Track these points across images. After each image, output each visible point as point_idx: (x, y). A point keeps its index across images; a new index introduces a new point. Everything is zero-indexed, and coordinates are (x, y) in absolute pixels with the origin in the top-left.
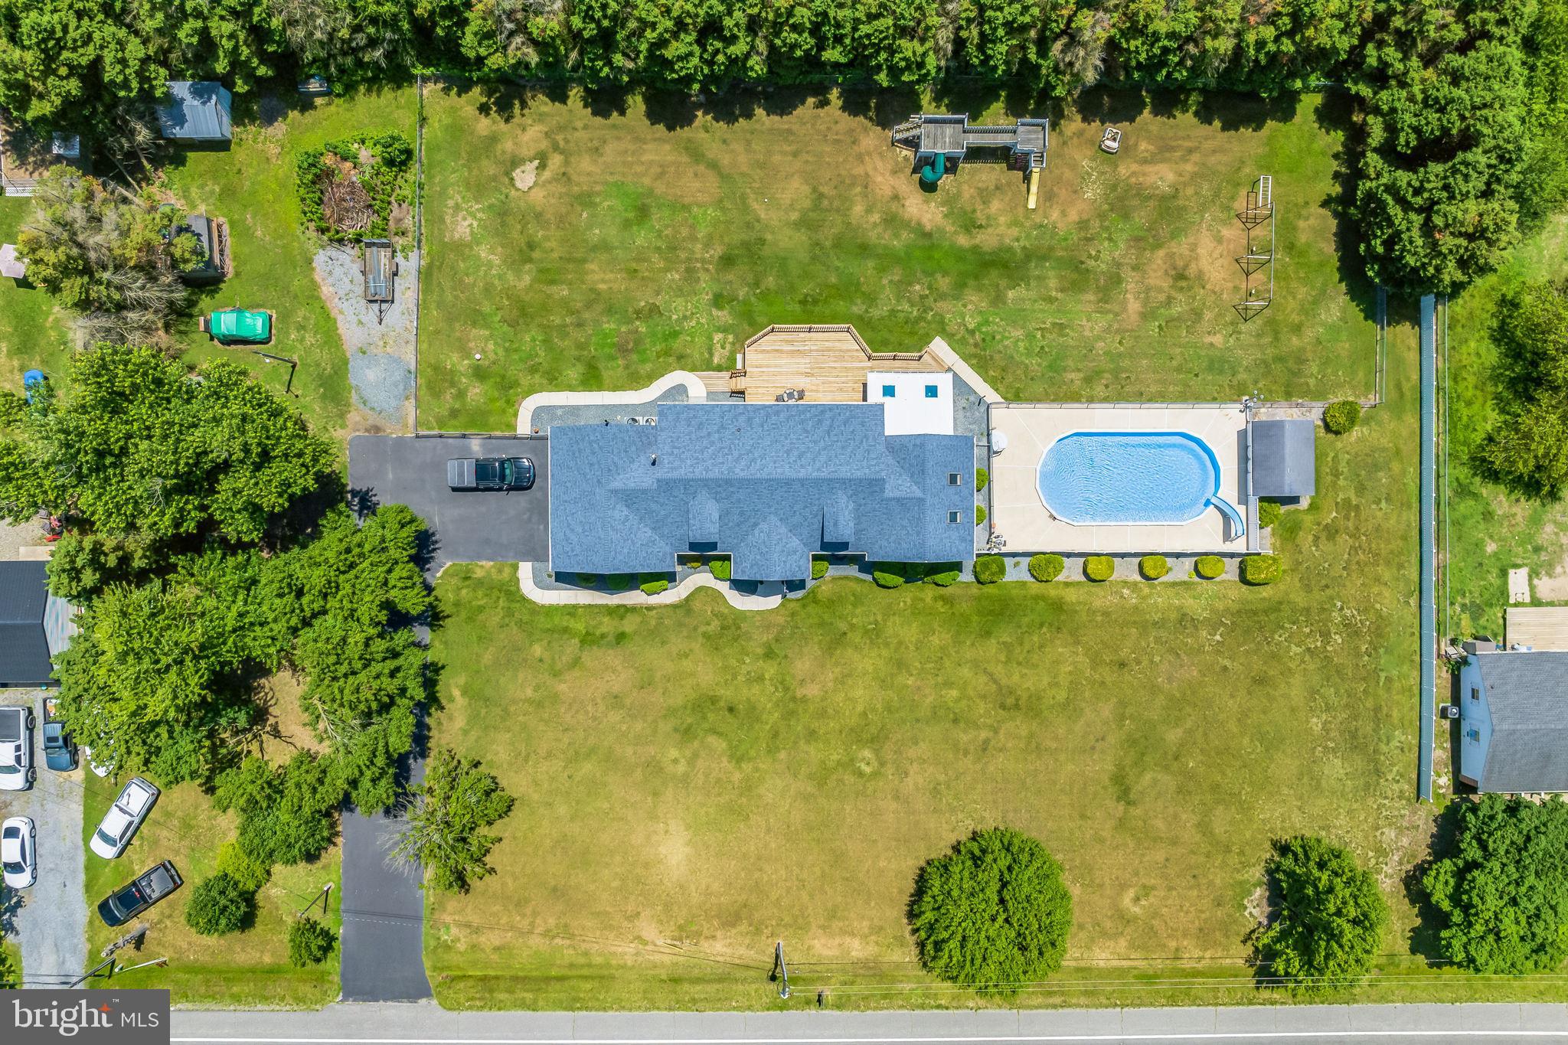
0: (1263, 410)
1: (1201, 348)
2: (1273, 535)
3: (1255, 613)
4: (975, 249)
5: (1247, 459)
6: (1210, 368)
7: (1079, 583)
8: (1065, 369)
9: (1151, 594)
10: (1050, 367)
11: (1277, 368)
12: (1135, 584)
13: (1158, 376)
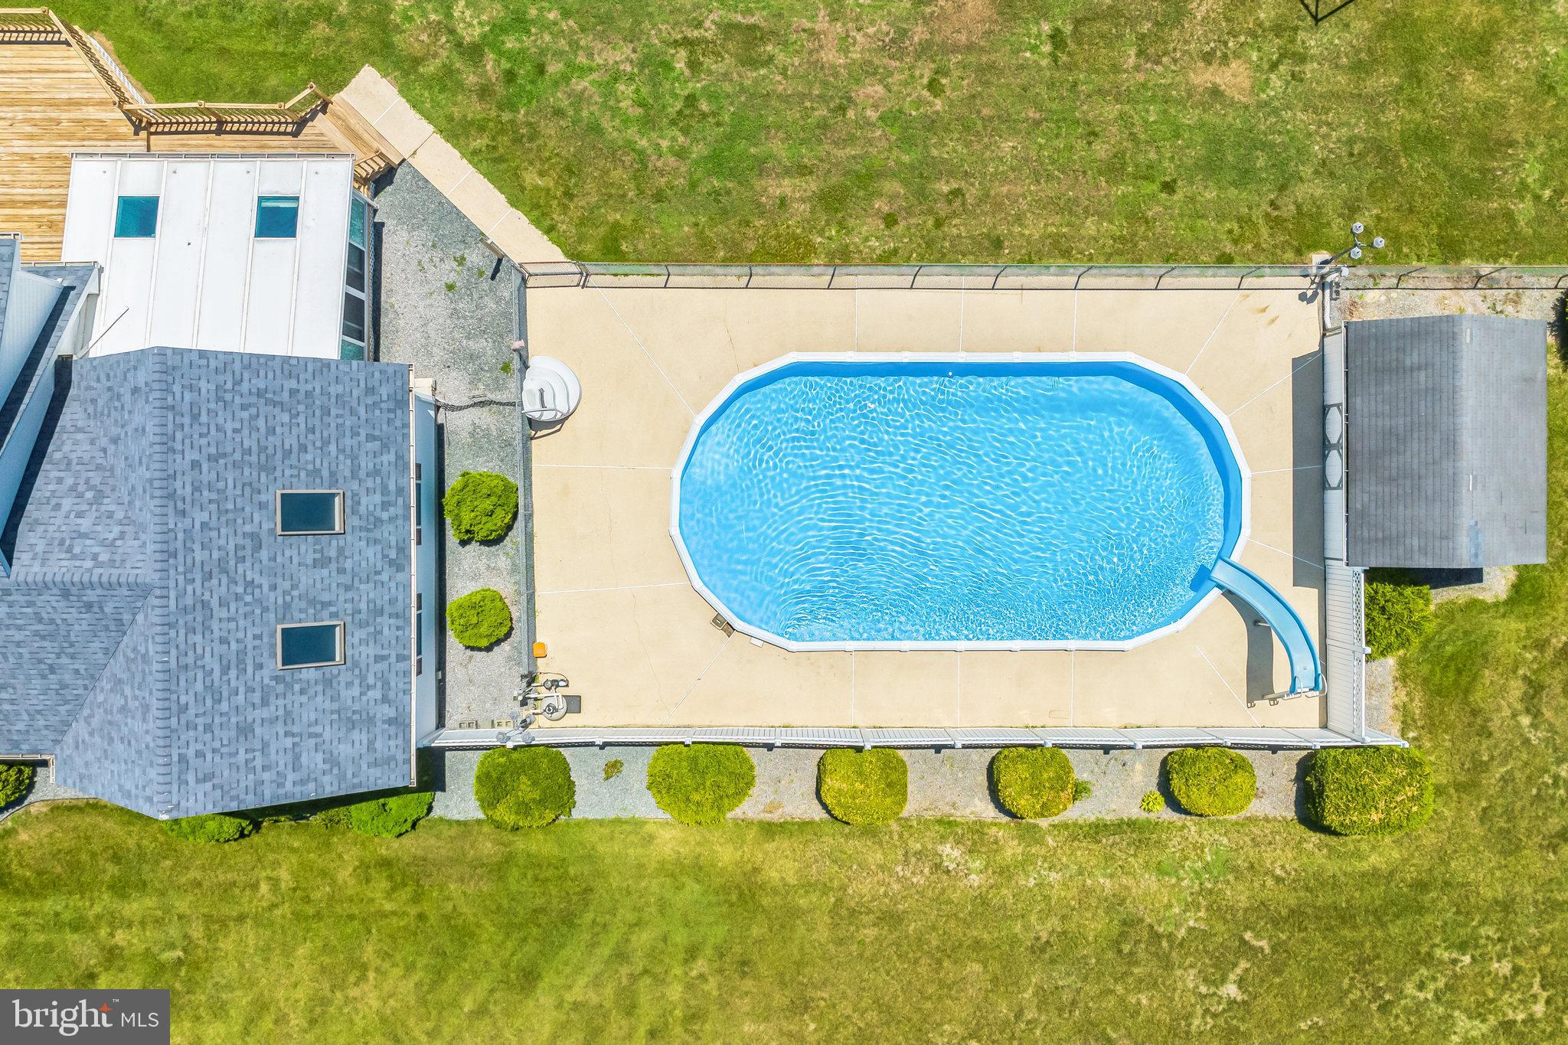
0: (1371, 296)
1: (1180, 102)
2: (1404, 678)
3: (1346, 917)
5: (1325, 446)
6: (1210, 167)
7: (805, 825)
8: (761, 167)
9: (1027, 861)
10: (716, 162)
11: (1417, 166)
12: (978, 828)
13: (1049, 190)
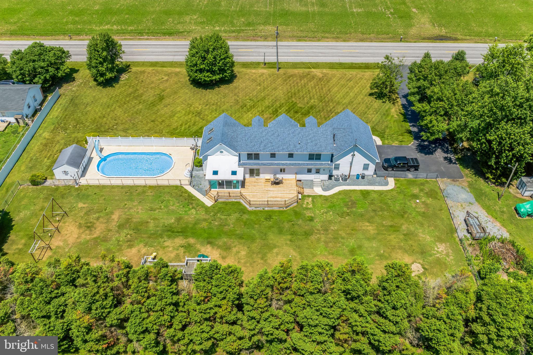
0: (71, 183)
1: (90, 202)
4: (186, 237)
6: (88, 196)
8: (154, 196)
10: (160, 196)
13: (113, 193)
